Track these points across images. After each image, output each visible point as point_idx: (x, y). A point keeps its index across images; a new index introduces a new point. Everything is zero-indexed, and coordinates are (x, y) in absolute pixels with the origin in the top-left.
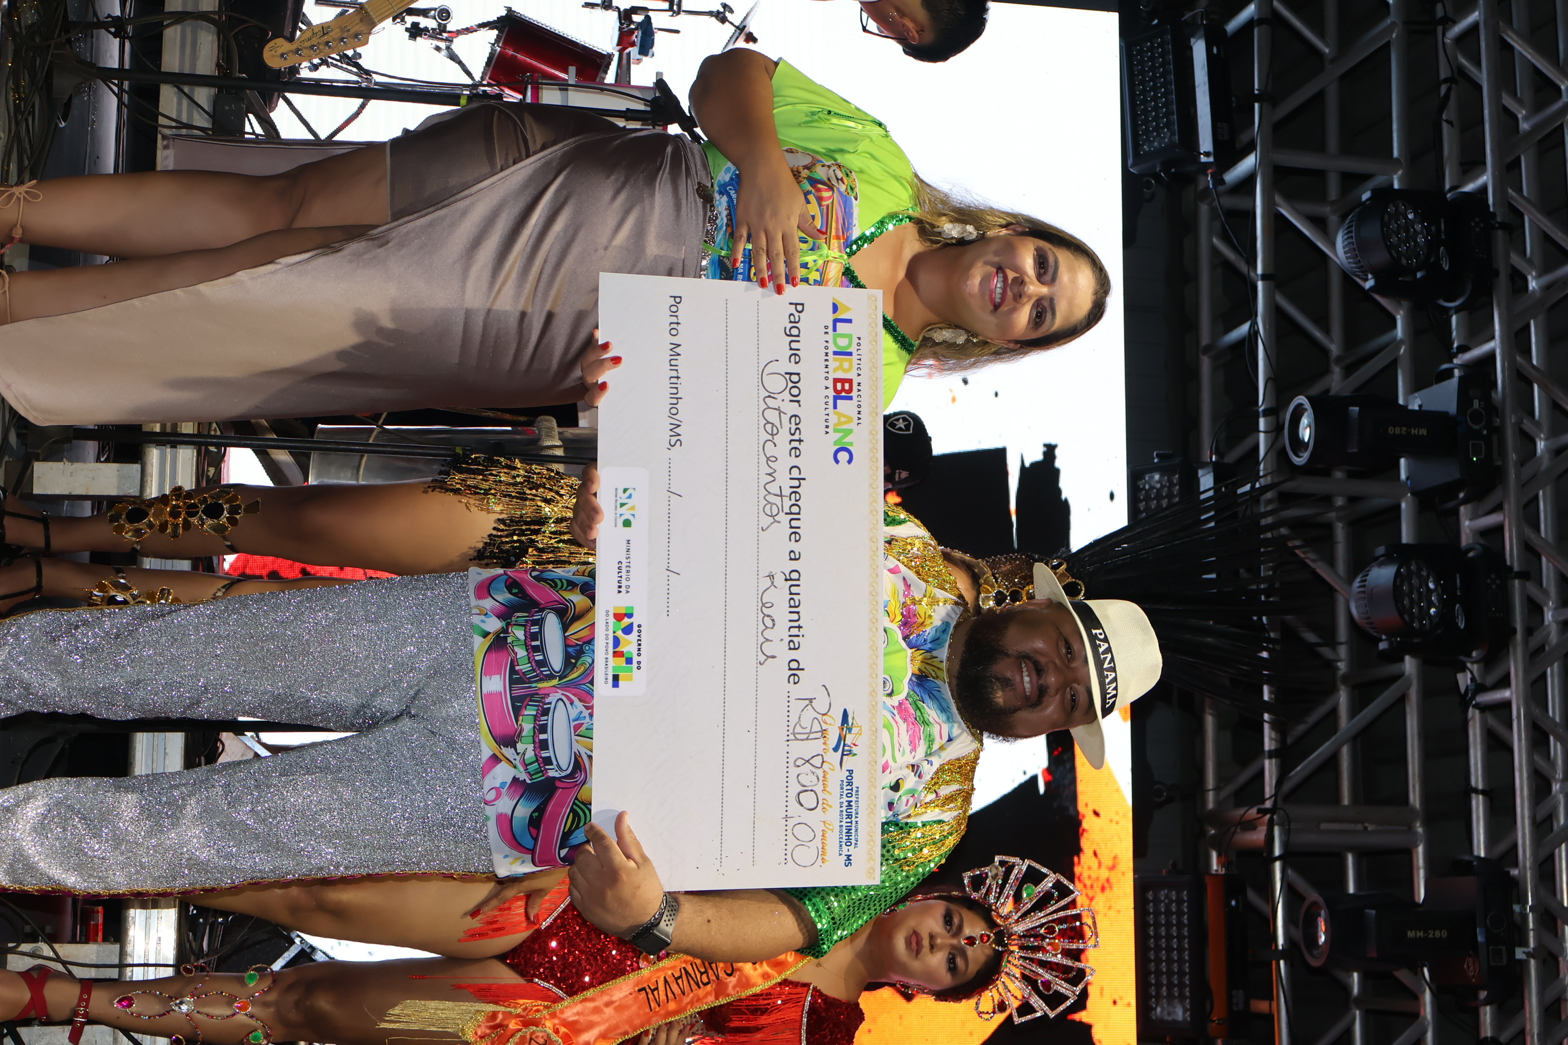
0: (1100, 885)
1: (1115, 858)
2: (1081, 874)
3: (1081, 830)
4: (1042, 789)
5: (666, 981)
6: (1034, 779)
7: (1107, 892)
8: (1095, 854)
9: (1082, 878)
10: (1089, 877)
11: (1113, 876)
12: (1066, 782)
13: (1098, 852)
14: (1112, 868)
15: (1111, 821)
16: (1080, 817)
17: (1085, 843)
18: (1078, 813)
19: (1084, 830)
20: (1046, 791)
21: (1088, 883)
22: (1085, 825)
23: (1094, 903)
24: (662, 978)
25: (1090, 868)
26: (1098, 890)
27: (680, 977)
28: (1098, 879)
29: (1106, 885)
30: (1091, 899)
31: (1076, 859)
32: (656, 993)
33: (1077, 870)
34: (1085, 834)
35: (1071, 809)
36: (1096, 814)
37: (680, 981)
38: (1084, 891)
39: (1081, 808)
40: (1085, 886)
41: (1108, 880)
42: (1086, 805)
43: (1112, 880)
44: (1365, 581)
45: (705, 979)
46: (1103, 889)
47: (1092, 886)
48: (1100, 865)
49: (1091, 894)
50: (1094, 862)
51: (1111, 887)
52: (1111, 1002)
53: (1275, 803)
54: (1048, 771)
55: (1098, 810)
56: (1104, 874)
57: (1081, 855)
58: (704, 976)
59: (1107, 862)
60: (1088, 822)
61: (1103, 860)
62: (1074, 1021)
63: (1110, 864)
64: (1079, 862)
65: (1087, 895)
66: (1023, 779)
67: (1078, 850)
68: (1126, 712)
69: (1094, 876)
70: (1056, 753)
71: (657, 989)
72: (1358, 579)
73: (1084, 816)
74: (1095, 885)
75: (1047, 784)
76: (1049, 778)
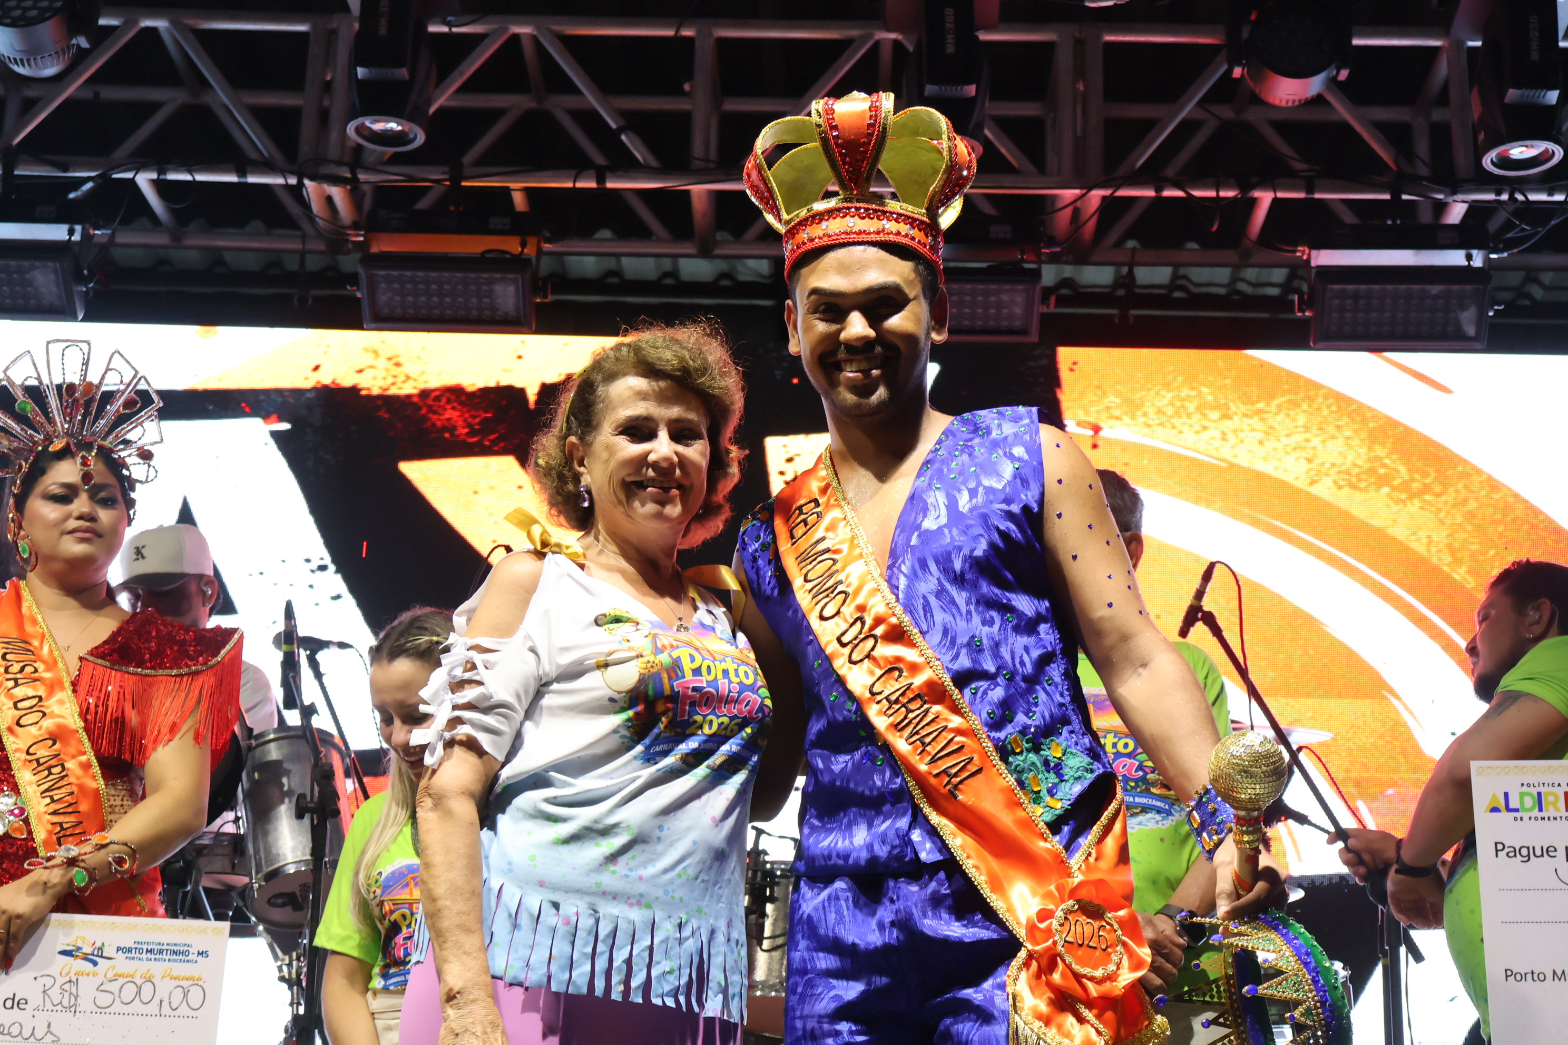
0: (395, 368)
1: (366, 350)
2: (381, 388)
3: (333, 386)
4: (285, 426)
5: (55, 813)
6: (275, 435)
7: (400, 360)
8: (360, 371)
9: (385, 387)
10: (384, 378)
11: (385, 353)
12: (279, 400)
13: (359, 368)
14: (376, 353)
15: (325, 353)
16: (319, 386)
17: (347, 381)
18: (314, 389)
19: (333, 382)
20: (288, 421)
21: (390, 380)
22: (327, 381)
23: (411, 375)
24: (49, 817)
25: (375, 378)
26: (397, 370)
27: (51, 797)
28: (387, 370)
29: (394, 361)
30: (408, 378)
31: (364, 393)
32: (65, 826)
33: (376, 391)
34: (338, 381)
35: (309, 395)
36: (317, 368)
37: (56, 798)
38: (399, 385)
39: (308, 384)
40: (394, 384)
41: (390, 359)
42: (306, 379)
43: (389, 355)
44: (15, 59)
45: (58, 769)
46: (398, 365)
47: (395, 376)
48: (371, 367)
49: (403, 378)
50: (368, 373)
51: (397, 356)
52: (520, 360)
53: (292, 173)
54: (266, 417)
55: (313, 366)
56: (382, 363)
57: (360, 386)
58: (54, 770)
59: (369, 359)
60: (325, 378)
61: (368, 364)
62: (537, 402)
63: (373, 355)
64: (368, 389)
65: (404, 382)
66: (272, 445)
67: (354, 390)
68: (208, 332)
69: (384, 374)
70: (247, 409)
71: (61, 824)
72: (15, 68)
73: (318, 382)
74: (394, 373)
75: (281, 419)
76: (274, 417)
